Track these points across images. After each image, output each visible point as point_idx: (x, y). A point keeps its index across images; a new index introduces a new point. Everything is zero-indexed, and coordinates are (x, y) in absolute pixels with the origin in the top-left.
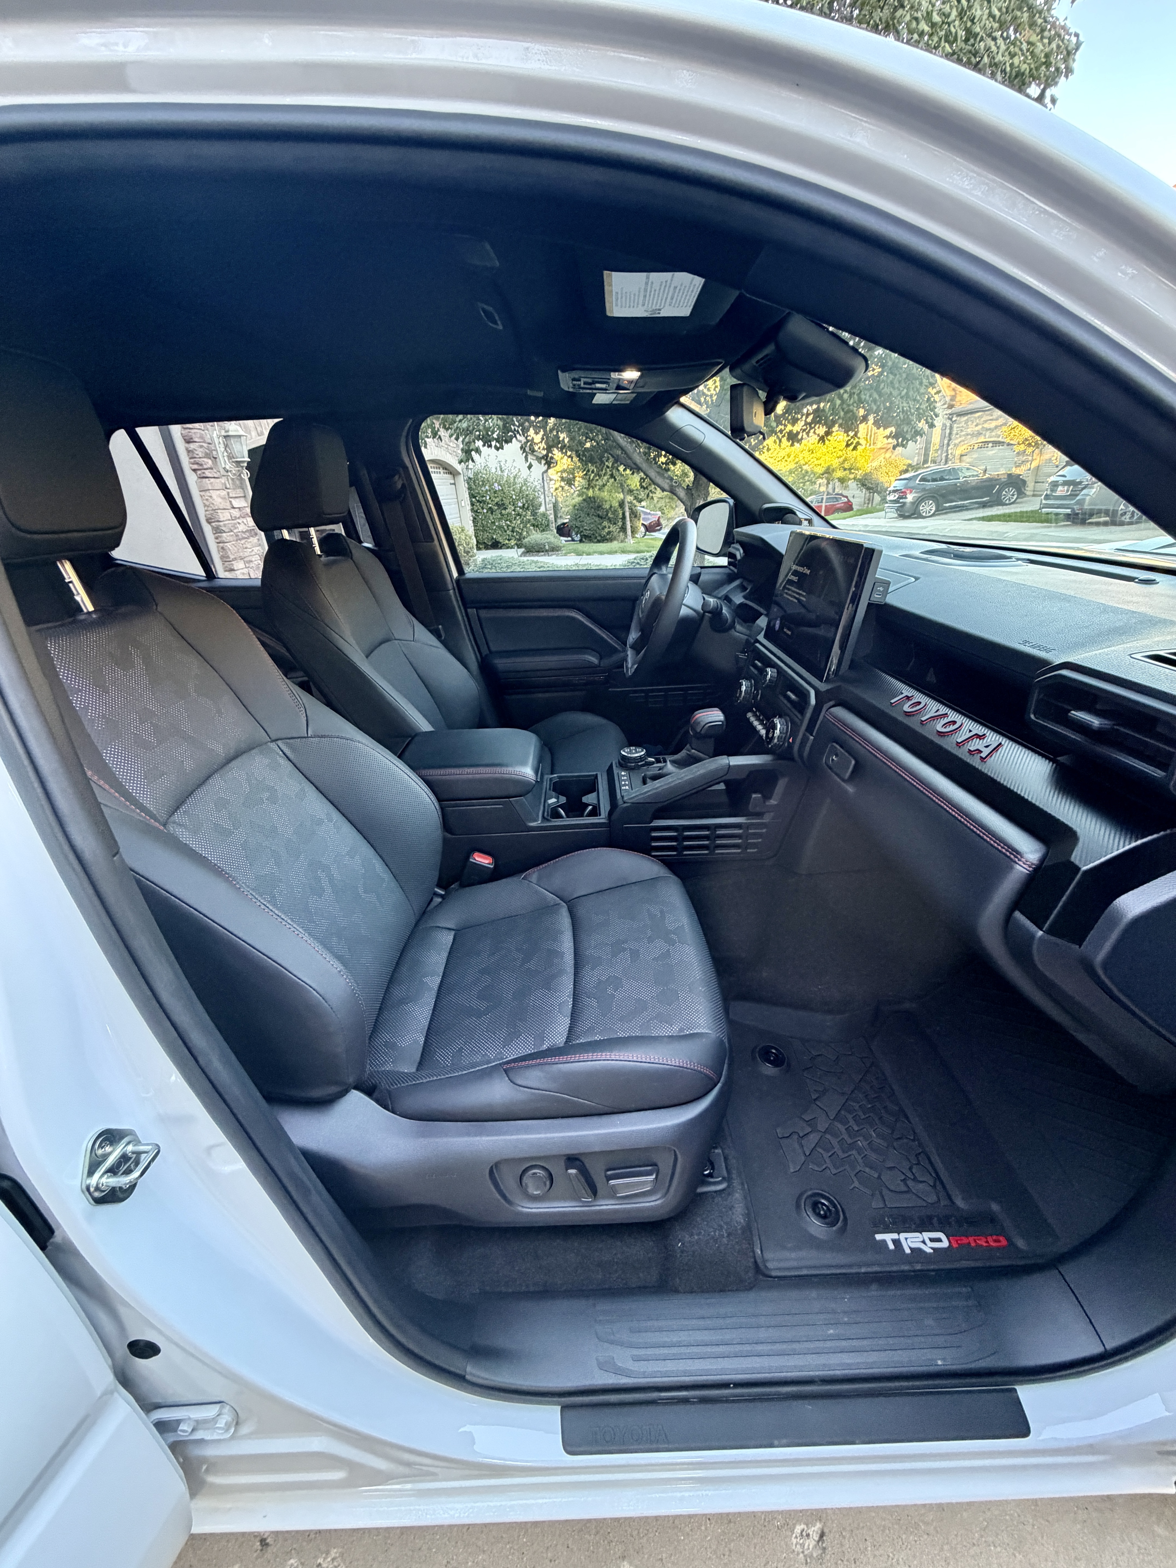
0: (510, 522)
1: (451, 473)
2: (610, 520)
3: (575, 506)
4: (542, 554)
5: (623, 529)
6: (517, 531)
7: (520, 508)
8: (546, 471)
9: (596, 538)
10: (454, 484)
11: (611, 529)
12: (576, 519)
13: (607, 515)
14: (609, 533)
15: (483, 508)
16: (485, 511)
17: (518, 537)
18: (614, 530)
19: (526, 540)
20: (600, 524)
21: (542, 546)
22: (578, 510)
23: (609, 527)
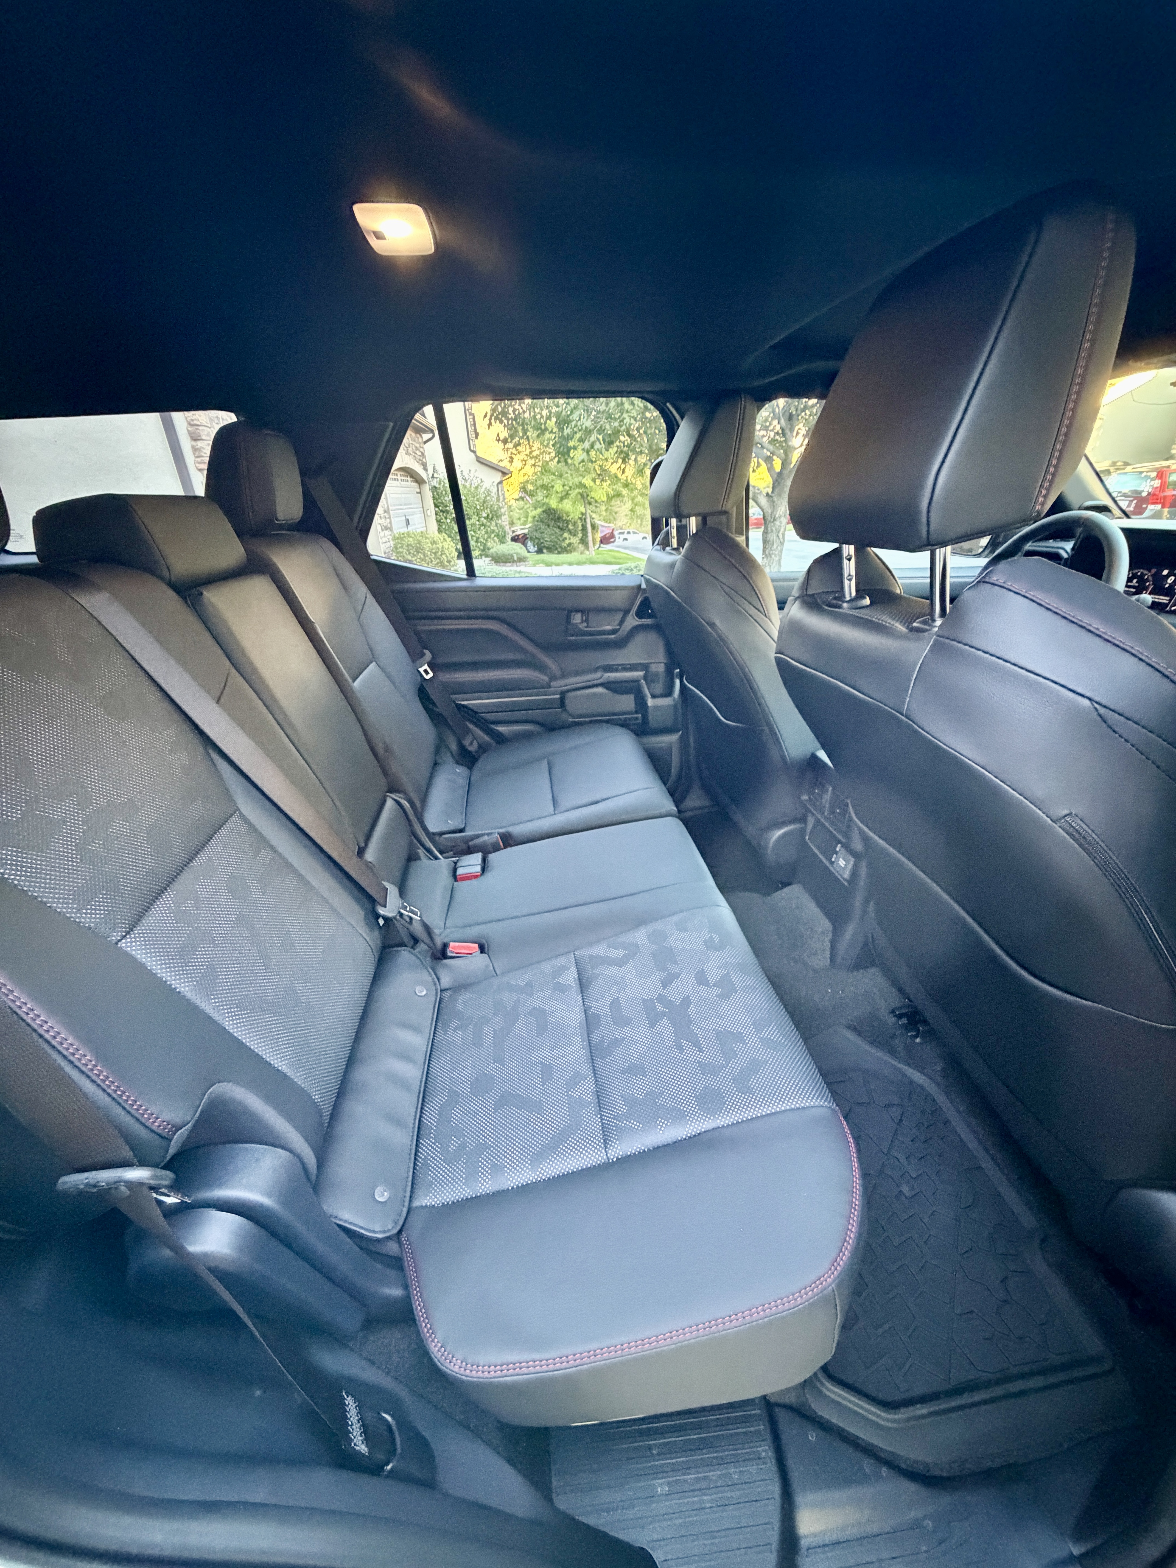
0: (475, 532)
1: (417, 481)
2: (570, 532)
3: (535, 517)
4: (510, 564)
5: (584, 541)
6: (481, 542)
7: (485, 518)
8: (501, 482)
9: (556, 549)
10: (420, 493)
11: (571, 541)
12: (536, 530)
13: (567, 526)
14: (570, 544)
15: (446, 518)
16: (449, 521)
17: (482, 548)
18: (574, 542)
19: (491, 551)
20: (561, 535)
21: (510, 557)
22: (537, 521)
23: (570, 539)
